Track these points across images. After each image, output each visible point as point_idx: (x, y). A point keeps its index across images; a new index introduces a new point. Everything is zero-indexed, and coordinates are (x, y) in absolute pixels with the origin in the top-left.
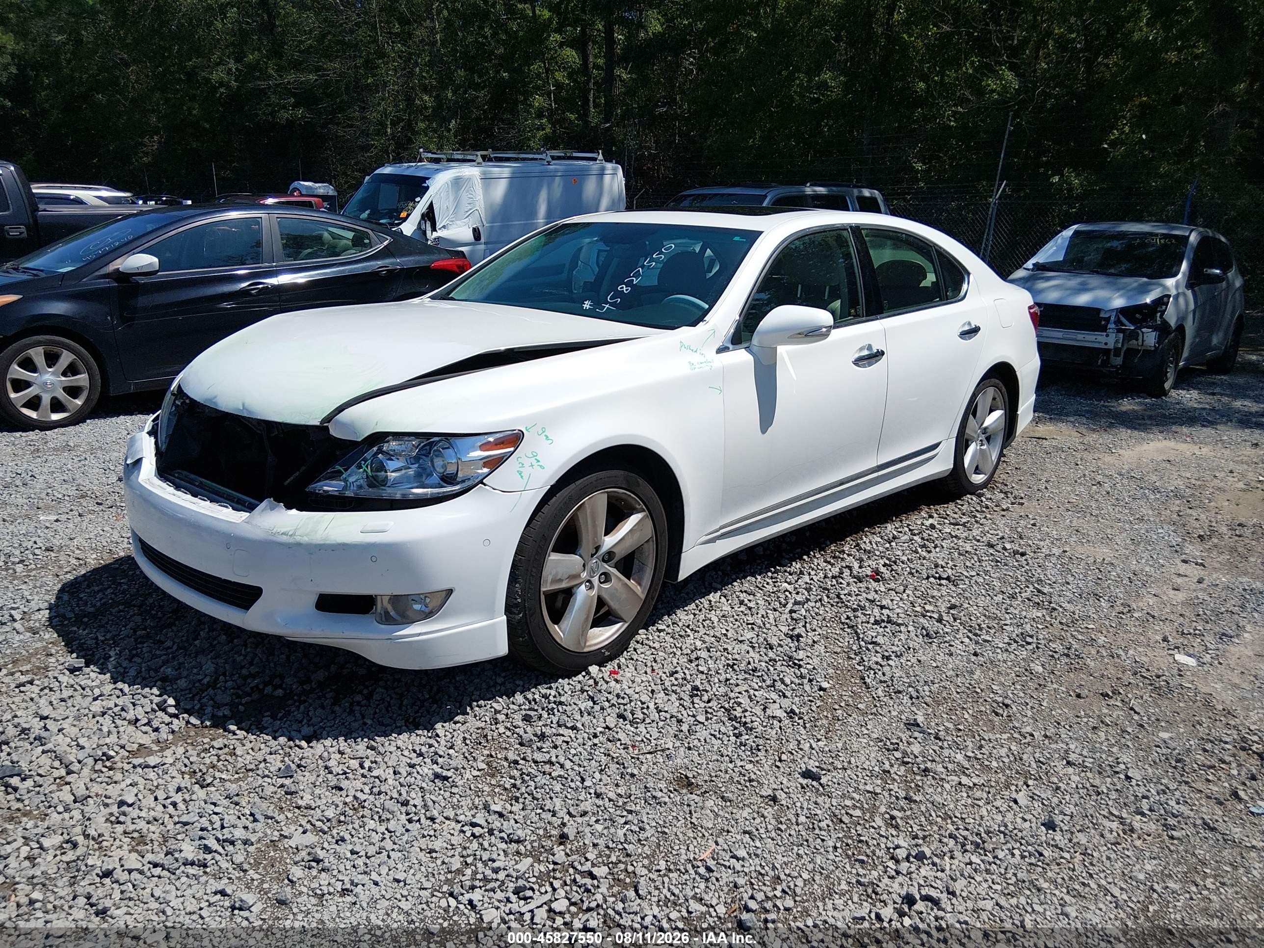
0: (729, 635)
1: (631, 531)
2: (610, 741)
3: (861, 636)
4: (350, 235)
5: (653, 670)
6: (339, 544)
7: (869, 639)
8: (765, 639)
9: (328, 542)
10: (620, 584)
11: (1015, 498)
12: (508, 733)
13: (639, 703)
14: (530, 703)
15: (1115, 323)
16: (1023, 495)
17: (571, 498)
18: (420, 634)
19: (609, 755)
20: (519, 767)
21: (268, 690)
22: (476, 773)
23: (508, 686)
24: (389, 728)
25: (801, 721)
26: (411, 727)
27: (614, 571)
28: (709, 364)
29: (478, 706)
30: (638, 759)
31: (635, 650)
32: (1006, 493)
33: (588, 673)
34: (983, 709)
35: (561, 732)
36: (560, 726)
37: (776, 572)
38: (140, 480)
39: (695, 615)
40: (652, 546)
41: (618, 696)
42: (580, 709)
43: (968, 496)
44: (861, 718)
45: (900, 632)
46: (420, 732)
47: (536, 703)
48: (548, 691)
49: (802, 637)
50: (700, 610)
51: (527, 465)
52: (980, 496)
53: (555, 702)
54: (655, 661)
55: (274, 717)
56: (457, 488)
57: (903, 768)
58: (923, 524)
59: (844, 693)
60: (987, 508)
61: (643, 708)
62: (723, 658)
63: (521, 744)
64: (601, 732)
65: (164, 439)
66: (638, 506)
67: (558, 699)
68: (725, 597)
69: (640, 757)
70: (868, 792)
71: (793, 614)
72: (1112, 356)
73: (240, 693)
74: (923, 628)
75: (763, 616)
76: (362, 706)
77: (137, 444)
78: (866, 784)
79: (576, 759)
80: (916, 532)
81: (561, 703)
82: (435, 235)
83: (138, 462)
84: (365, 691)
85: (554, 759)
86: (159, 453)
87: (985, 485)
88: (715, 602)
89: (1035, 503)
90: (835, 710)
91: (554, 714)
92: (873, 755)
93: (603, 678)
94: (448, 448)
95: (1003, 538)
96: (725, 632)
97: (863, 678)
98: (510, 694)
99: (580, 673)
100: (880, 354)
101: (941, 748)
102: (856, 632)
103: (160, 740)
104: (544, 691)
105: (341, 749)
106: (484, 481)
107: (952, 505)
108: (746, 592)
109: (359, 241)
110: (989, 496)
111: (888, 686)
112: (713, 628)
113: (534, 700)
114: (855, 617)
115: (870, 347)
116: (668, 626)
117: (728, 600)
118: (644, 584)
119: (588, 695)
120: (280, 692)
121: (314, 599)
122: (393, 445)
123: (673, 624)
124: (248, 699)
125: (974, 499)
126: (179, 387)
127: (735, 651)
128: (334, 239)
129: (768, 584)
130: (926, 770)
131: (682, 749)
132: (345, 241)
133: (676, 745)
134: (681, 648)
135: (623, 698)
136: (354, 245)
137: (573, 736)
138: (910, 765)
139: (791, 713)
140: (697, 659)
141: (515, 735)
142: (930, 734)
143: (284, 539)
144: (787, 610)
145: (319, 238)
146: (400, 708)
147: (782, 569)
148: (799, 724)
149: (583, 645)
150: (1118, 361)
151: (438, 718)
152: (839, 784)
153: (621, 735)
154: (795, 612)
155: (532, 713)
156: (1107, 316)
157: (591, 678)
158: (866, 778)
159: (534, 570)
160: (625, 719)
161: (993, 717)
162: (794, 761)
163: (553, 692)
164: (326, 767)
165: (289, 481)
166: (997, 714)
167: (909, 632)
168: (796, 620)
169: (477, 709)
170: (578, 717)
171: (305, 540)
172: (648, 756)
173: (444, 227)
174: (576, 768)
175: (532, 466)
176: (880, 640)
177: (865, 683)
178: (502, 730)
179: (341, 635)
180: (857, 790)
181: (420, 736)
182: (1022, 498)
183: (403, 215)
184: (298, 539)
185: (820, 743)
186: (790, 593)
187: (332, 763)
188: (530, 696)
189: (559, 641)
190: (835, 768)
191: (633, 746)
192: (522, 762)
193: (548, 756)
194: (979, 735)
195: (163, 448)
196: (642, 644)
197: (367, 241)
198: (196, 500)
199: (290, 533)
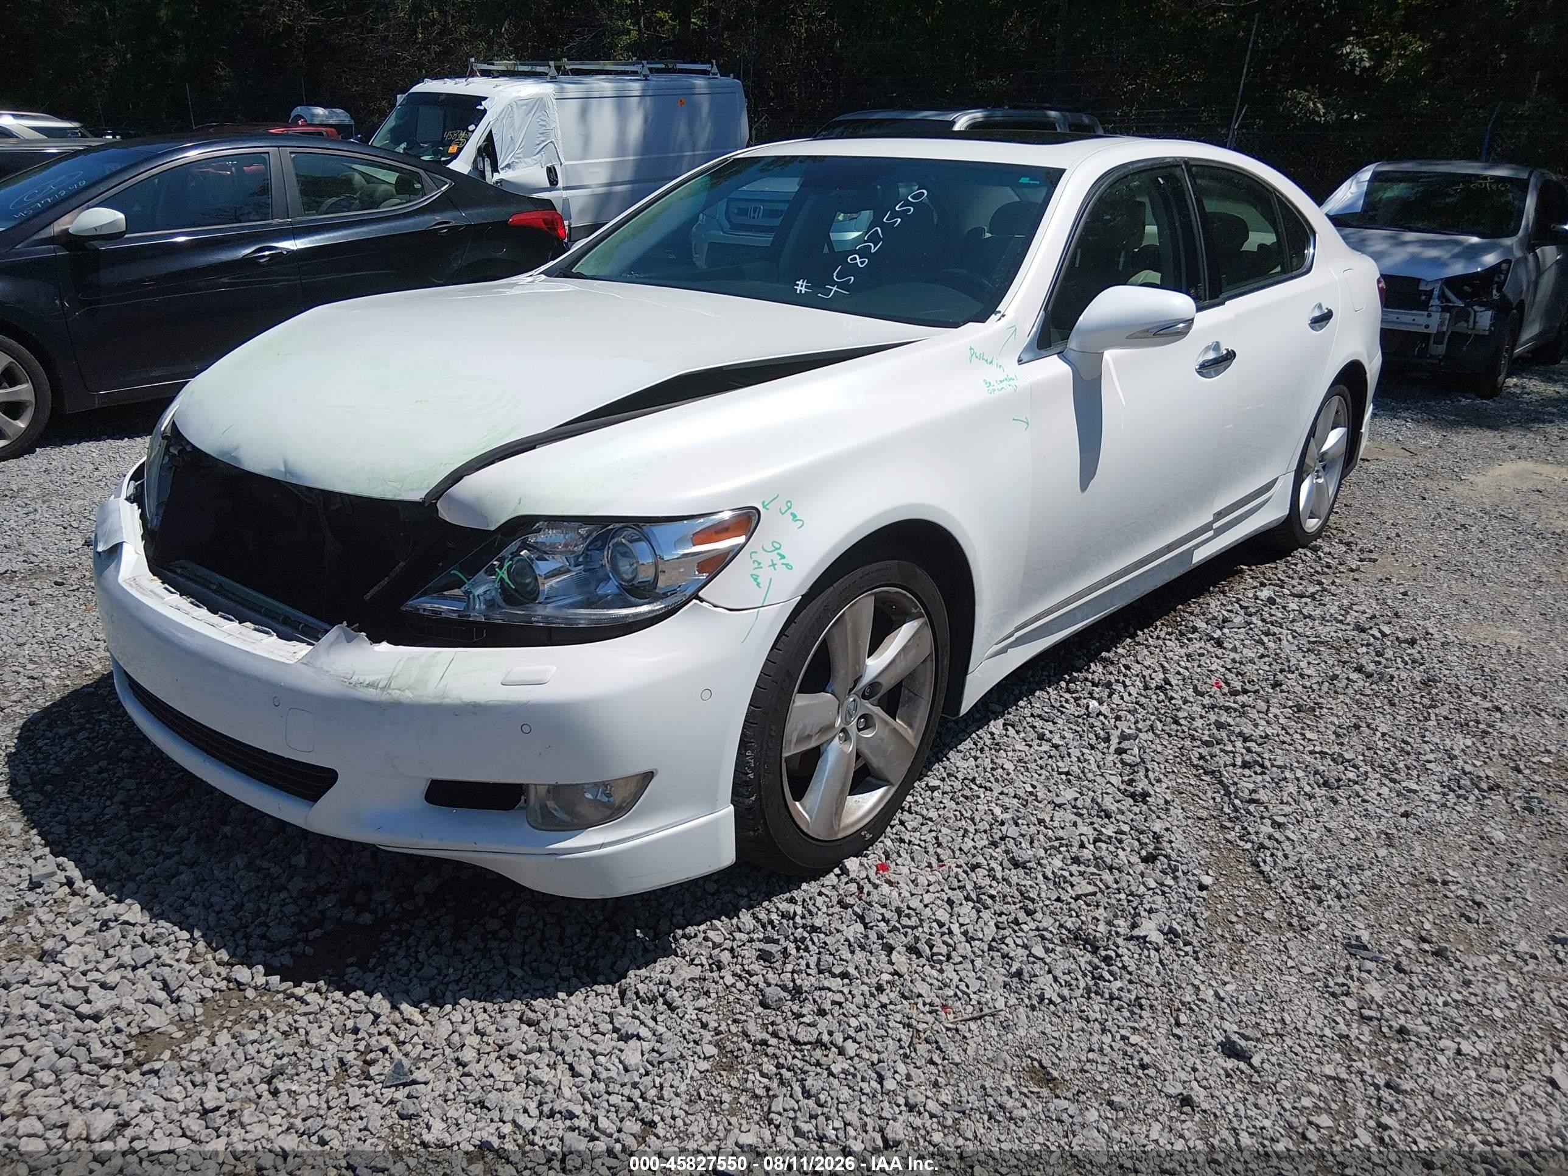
0: (1040, 795)
1: (905, 649)
2: (906, 998)
3: (1232, 789)
4: (392, 177)
5: (939, 860)
6: (467, 705)
7: (1246, 795)
8: (1093, 800)
9: (447, 701)
10: (887, 730)
11: (1362, 550)
12: (741, 985)
13: (935, 925)
14: (764, 926)
15: (1439, 298)
16: (1372, 548)
17: (826, 609)
18: (602, 846)
19: (909, 1026)
20: (770, 1051)
21: (349, 915)
22: (704, 1065)
23: (727, 897)
24: (551, 983)
25: (1188, 949)
26: (586, 979)
27: (878, 711)
28: (1011, 382)
29: (684, 936)
30: (957, 1030)
31: (902, 823)
32: (1348, 544)
33: (845, 871)
34: (1446, 911)
35: (826, 984)
36: (820, 972)
37: (1073, 680)
38: (120, 580)
39: (976, 758)
40: (931, 667)
41: (899, 911)
42: (847, 940)
43: (1300, 550)
44: (1275, 938)
45: (1285, 779)
46: (600, 988)
47: (773, 927)
48: (791, 908)
49: (1150, 796)
50: (982, 750)
51: (766, 563)
52: (1315, 549)
53: (804, 927)
54: (939, 845)
55: (362, 965)
56: (657, 606)
57: (1366, 1029)
58: (1257, 598)
59: (1236, 892)
60: (1329, 567)
61: (943, 934)
62: (1041, 837)
63: (764, 1005)
64: (888, 982)
65: (153, 509)
66: (914, 611)
67: (809, 922)
68: (1013, 726)
69: (960, 1026)
70: (1329, 1078)
71: (1124, 756)
72: (1432, 342)
73: (305, 921)
74: (1316, 773)
75: (1079, 760)
76: (502, 941)
77: (112, 519)
78: (1320, 1062)
79: (861, 1036)
80: (1253, 610)
81: (814, 929)
82: (497, 176)
83: (115, 551)
84: (502, 911)
85: (826, 1038)
86: (149, 536)
87: (1318, 534)
88: (1001, 736)
89: (1391, 559)
90: (1232, 923)
91: (807, 950)
92: (1315, 1007)
93: (867, 877)
94: (639, 540)
95: (1374, 617)
96: (1030, 789)
97: (1256, 864)
98: (732, 912)
99: (832, 871)
100: (1231, 356)
101: (1411, 987)
102: (1221, 782)
103: (184, 1017)
104: (784, 906)
105: (480, 1026)
106: (700, 594)
107: (1281, 565)
108: (1039, 716)
109: (405, 187)
110: (1327, 550)
111: (1296, 876)
112: (1011, 782)
113: (771, 922)
114: (1212, 756)
115: (1216, 347)
116: (943, 780)
117: (1018, 732)
118: (916, 725)
119: (855, 913)
120: (366, 918)
121: (423, 786)
122: (548, 536)
123: (949, 775)
124: (318, 932)
125: (1309, 554)
126: (174, 424)
127: (1056, 824)
128: (368, 183)
129: (1067, 701)
130: (1402, 1030)
131: (1021, 1009)
132: (384, 187)
133: (1011, 1003)
134: (972, 819)
135: (909, 916)
136: (398, 192)
137: (846, 990)
138: (1376, 1022)
139: (1171, 934)
140: (1003, 839)
141: (751, 988)
142: (1385, 961)
143: (371, 694)
144: (1112, 750)
145: (349, 181)
146: (561, 941)
147: (1081, 675)
148: (1187, 954)
149: (836, 829)
150: (1440, 349)
151: (626, 961)
152: (1279, 1065)
153: (921, 988)
154: (1125, 751)
155: (773, 948)
156: (1429, 288)
157: (852, 880)
158: (1317, 1050)
159: (773, 727)
160: (919, 955)
161: (1463, 924)
162: (1199, 1024)
163: (799, 910)
164: (459, 1063)
165: (372, 592)
166: (1469, 920)
167: (1298, 779)
168: (1131, 766)
169: (684, 941)
170: (847, 955)
171: (408, 696)
172: (973, 1025)
173: (508, 166)
174: (866, 1054)
175: (773, 565)
176: (1262, 795)
177: (1262, 872)
178: (729, 980)
179: (473, 847)
180: (1311, 1076)
181: (602, 995)
182: (1371, 551)
183: (453, 149)
184: (396, 694)
185: (1228, 987)
186: (1106, 717)
187: (468, 1055)
188: (763, 916)
189: (805, 830)
190: (1265, 1034)
191: (944, 1007)
192: (773, 1041)
193: (815, 1033)
194: (1458, 961)
195: (155, 524)
196: (910, 812)
197: (418, 186)
198: (215, 619)
199: (382, 684)
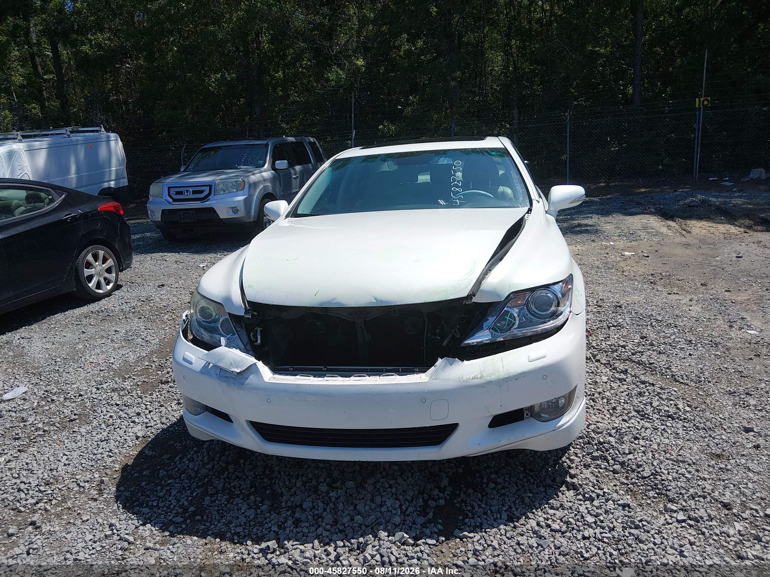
2: (655, 452)
5: (600, 410)
6: (520, 374)
8: (612, 378)
9: (511, 375)
20: (639, 484)
21: (432, 503)
22: (627, 497)
36: (622, 455)
38: (266, 380)
47: (586, 448)
48: (585, 440)
54: (592, 406)
63: (615, 473)
83: (250, 369)
91: (607, 451)
97: (677, 381)
104: (581, 441)
106: (571, 310)
120: (442, 502)
133: (682, 441)
141: (604, 470)
153: (655, 448)
155: (596, 455)
163: (589, 439)
165: (446, 342)
168: (607, 364)
171: (493, 378)
172: (682, 452)
177: (682, 383)
184: (488, 378)
191: (668, 450)
192: (636, 481)
199: (479, 376)
